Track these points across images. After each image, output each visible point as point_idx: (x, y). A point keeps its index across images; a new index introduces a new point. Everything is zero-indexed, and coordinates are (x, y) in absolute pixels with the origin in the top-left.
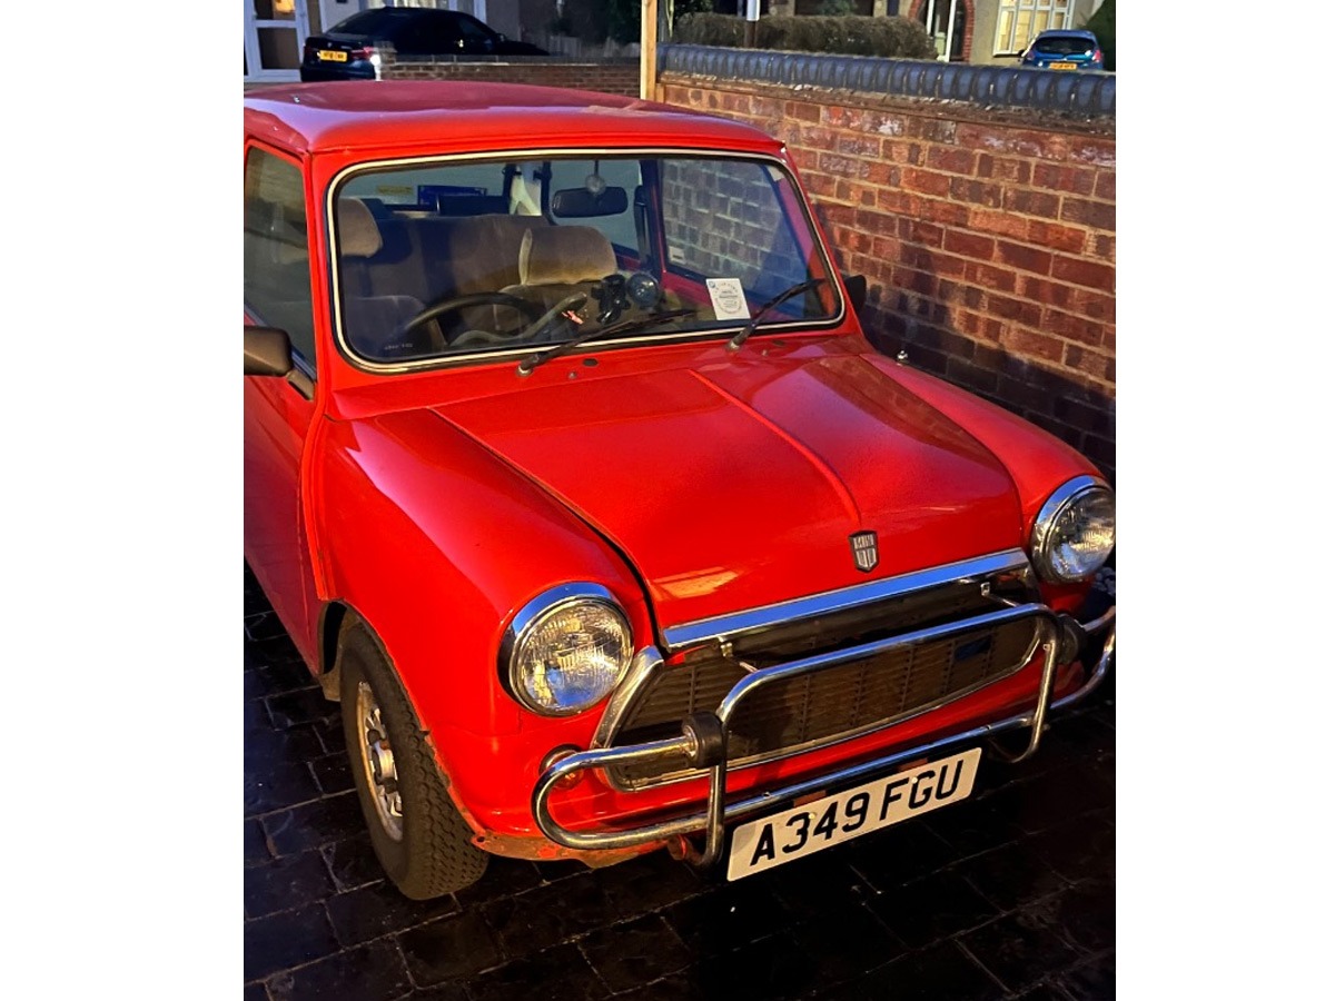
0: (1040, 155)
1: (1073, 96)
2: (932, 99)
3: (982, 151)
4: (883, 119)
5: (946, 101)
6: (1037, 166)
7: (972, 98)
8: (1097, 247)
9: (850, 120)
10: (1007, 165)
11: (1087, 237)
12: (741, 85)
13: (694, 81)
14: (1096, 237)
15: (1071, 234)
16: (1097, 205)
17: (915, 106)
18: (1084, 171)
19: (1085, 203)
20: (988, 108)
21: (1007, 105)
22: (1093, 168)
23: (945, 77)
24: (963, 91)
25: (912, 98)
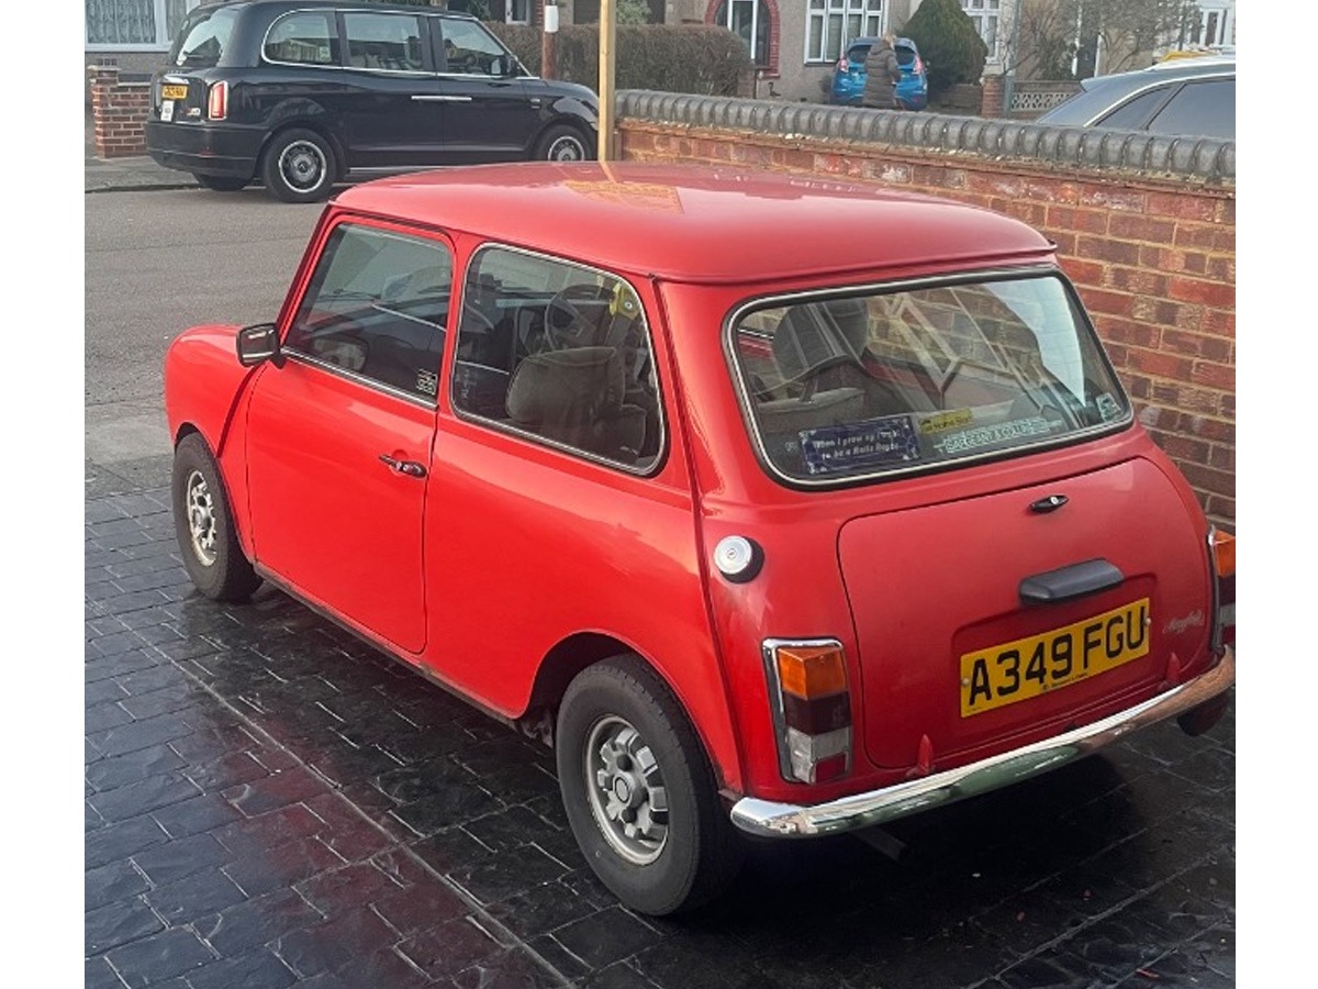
0: (1052, 199)
1: (1081, 150)
2: (938, 149)
3: (993, 196)
4: (885, 167)
5: (952, 152)
6: (1050, 209)
7: (979, 149)
8: (1114, 279)
9: (847, 167)
10: (1020, 207)
11: (1105, 270)
12: (719, 133)
13: (662, 128)
14: (1113, 270)
15: (1089, 268)
16: (1111, 242)
17: (921, 155)
18: (1097, 214)
19: (1099, 241)
20: (998, 158)
21: (1017, 156)
22: (1105, 211)
23: (951, 129)
24: (971, 143)
25: (916, 149)
